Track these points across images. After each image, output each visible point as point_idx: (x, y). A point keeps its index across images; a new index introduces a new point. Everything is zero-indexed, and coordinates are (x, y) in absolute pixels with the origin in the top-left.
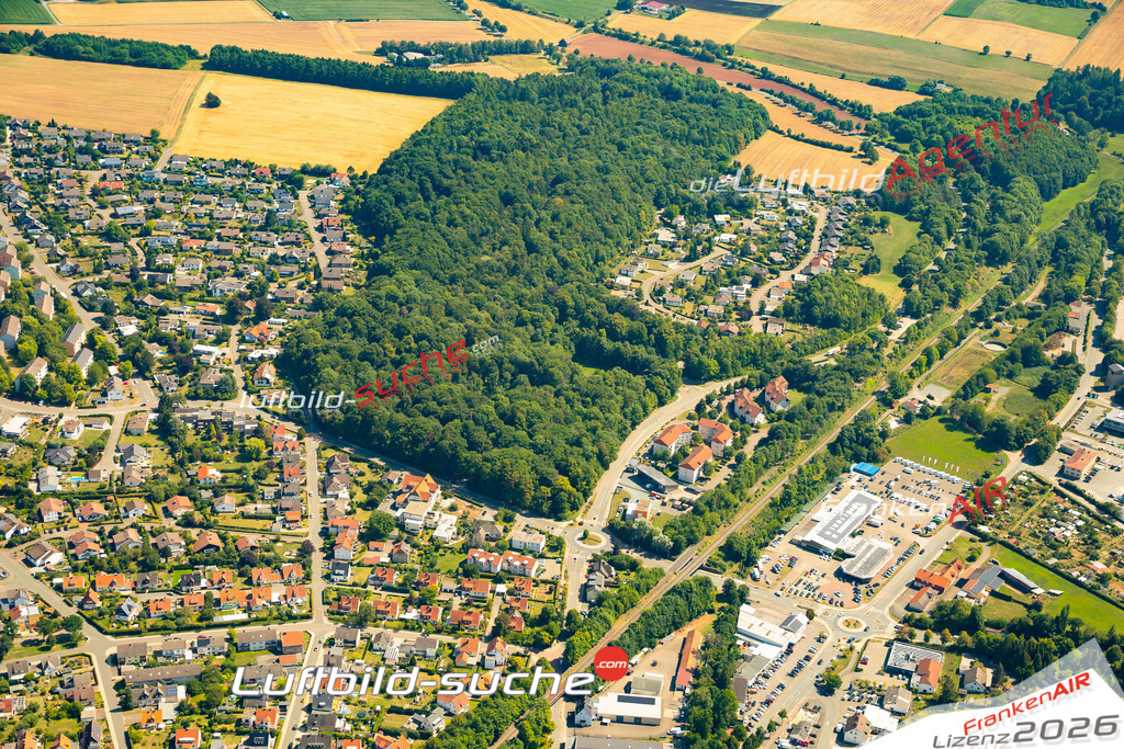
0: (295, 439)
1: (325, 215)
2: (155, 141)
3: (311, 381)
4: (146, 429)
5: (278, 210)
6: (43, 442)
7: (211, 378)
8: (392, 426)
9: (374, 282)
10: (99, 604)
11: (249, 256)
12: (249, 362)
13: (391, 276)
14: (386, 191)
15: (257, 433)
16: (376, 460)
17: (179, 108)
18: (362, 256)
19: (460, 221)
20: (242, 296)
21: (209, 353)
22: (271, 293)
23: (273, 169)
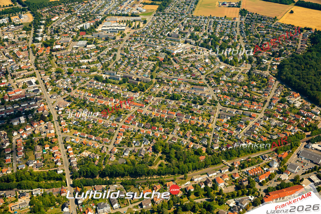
0: (274, 81)
1: (304, 38)
2: (275, 19)
4: (246, 73)
6: (226, 71)
7: (263, 66)
8: (295, 82)
9: (307, 53)
10: (223, 100)
12: (272, 65)
13: (311, 52)
15: (266, 78)
16: (290, 89)
17: (283, 13)
18: (308, 48)
20: (277, 52)
21: (265, 62)
22: (284, 52)
23: (298, 27)
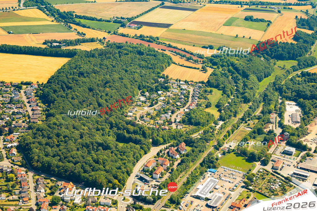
0: (25, 173)
1: (30, 98)
3: (29, 153)
5: (14, 97)
9: (48, 119)
11: (5, 112)
12: (7, 148)
13: (54, 117)
14: (50, 89)
15: (12, 172)
16: (53, 178)
18: (44, 111)
19: (75, 97)
20: (4, 126)
22: (13, 124)
23: (11, 83)
